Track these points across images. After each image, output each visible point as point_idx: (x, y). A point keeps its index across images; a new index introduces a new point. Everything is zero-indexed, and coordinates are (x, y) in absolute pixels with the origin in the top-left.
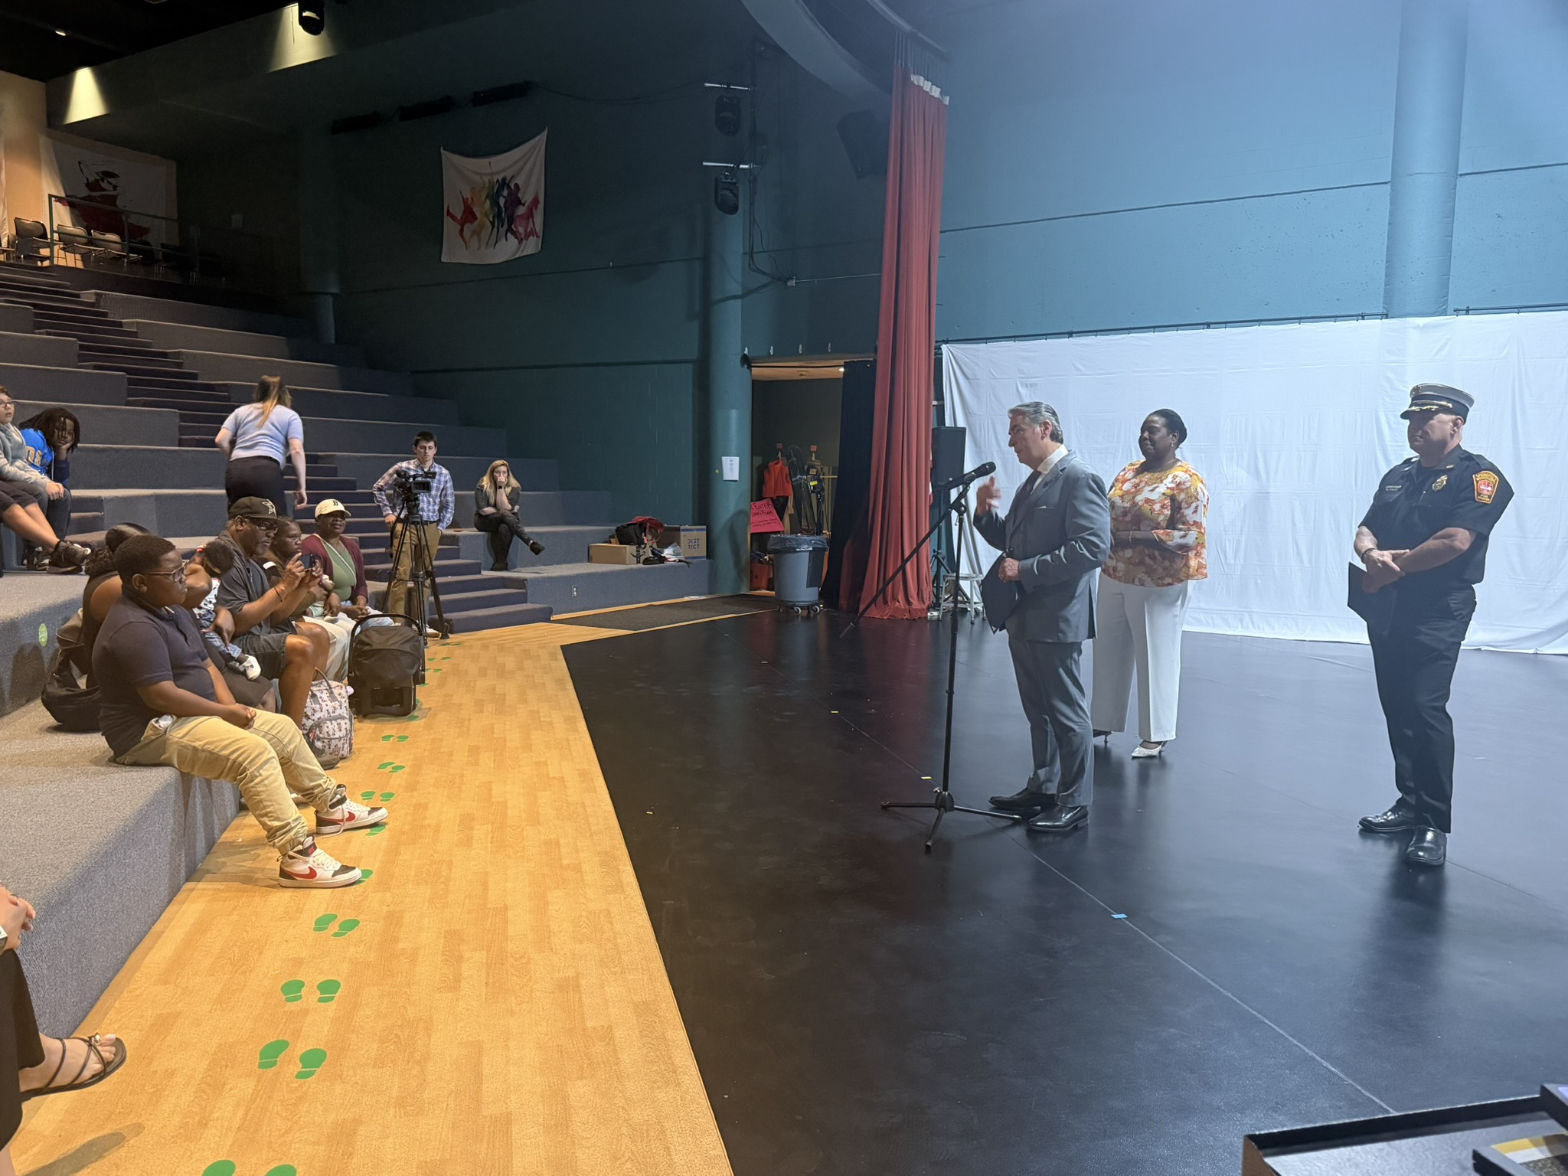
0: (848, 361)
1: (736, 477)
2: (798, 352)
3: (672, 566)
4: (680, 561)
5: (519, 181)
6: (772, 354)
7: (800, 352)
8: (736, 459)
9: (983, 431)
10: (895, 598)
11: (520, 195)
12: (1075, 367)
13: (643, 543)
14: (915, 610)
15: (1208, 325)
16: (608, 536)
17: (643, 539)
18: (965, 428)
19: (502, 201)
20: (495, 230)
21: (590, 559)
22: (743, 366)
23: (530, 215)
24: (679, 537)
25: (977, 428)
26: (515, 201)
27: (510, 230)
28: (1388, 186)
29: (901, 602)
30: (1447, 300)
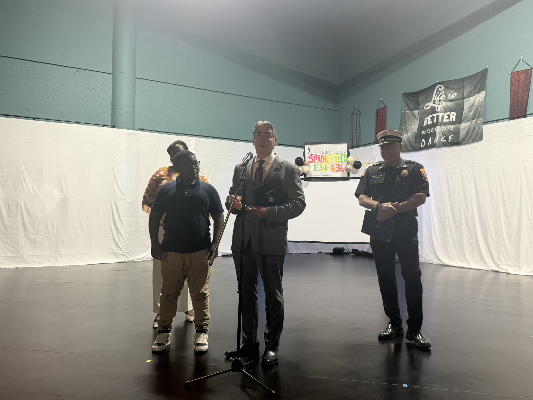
15: (34, 119)
28: (111, 75)
30: (135, 124)
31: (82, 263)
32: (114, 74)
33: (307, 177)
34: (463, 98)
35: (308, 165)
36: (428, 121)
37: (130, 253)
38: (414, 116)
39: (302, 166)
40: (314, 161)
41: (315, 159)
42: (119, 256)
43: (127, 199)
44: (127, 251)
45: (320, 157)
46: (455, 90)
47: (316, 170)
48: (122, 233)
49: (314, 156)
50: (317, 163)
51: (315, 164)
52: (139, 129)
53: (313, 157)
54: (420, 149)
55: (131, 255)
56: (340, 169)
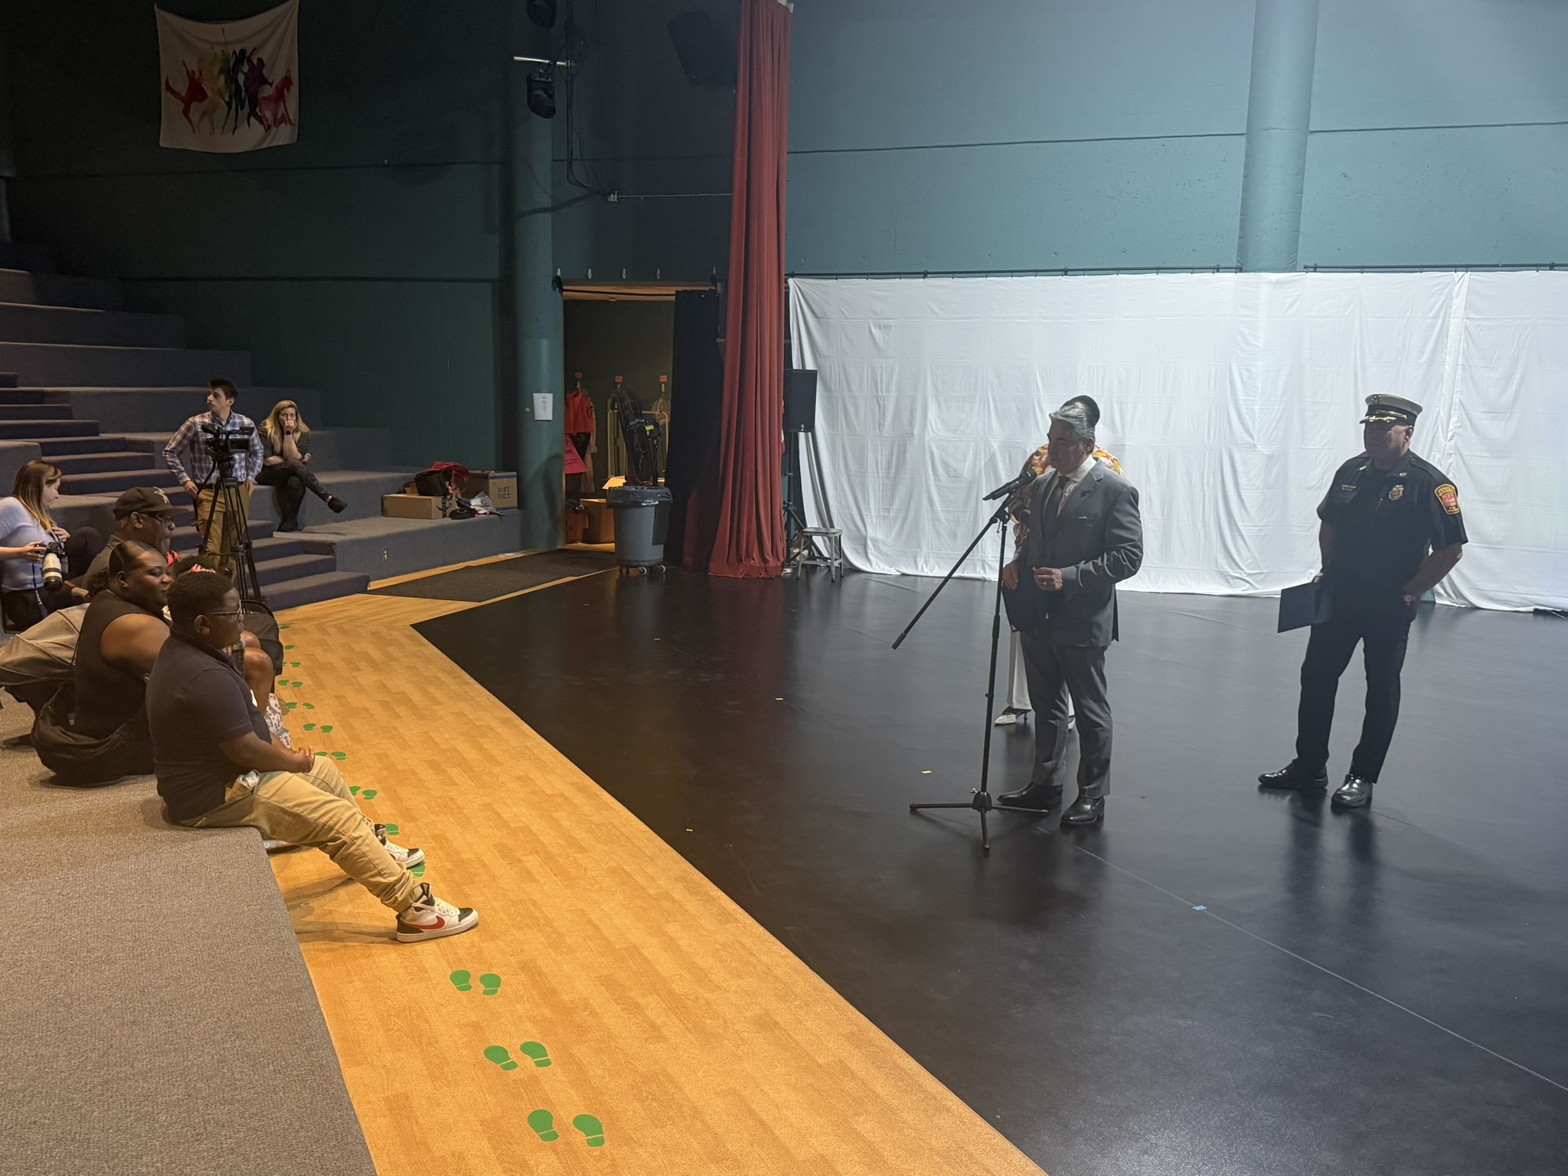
0: (680, 289)
1: (550, 417)
2: (622, 277)
3: (484, 521)
4: (491, 513)
5: (264, 55)
6: (590, 277)
7: (624, 277)
8: (550, 397)
9: (833, 375)
10: (749, 556)
11: (264, 72)
12: (930, 308)
13: (448, 493)
14: (772, 567)
15: (1065, 272)
16: (402, 485)
17: (448, 489)
18: (816, 371)
19: (241, 78)
20: (233, 112)
21: (384, 513)
22: (554, 289)
23: (279, 97)
24: (488, 483)
25: (827, 370)
26: (258, 77)
27: (252, 113)
28: (1243, 139)
29: (755, 558)
30: (1296, 256)
32: (1250, 135)
37: (1262, 577)
43: (1259, 447)
44: (1253, 570)
48: (1242, 529)
52: (1307, 267)
55: (1262, 580)
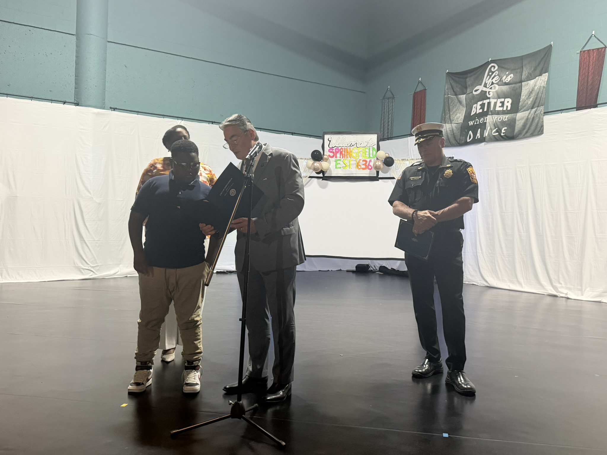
28: (75, 37)
30: (105, 102)
31: (34, 279)
32: (78, 36)
33: (326, 175)
34: (521, 82)
35: (328, 161)
36: (477, 109)
37: (98, 268)
38: (460, 102)
39: (319, 161)
40: (335, 155)
41: (337, 152)
42: (83, 271)
43: (94, 198)
44: (94, 264)
45: (342, 151)
46: (512, 71)
47: (338, 167)
48: (87, 242)
49: (336, 149)
50: (339, 159)
51: (336, 159)
52: (111, 108)
53: (334, 151)
54: (466, 144)
55: (98, 269)
56: (367, 167)
